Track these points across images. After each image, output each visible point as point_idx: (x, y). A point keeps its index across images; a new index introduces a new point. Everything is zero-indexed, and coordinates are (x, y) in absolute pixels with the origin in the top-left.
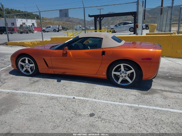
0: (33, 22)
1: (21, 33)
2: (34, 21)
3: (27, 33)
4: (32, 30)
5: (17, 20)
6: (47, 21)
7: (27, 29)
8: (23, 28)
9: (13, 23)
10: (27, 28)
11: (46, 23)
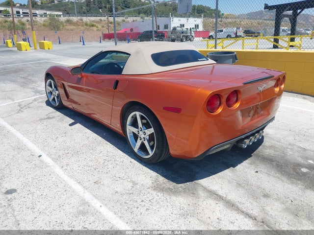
0: (196, 23)
1: (173, 40)
2: (199, 21)
3: (182, 41)
4: (191, 37)
5: (173, 20)
6: (230, 20)
7: (182, 35)
8: (177, 33)
9: (167, 25)
10: (183, 33)
11: (226, 24)
